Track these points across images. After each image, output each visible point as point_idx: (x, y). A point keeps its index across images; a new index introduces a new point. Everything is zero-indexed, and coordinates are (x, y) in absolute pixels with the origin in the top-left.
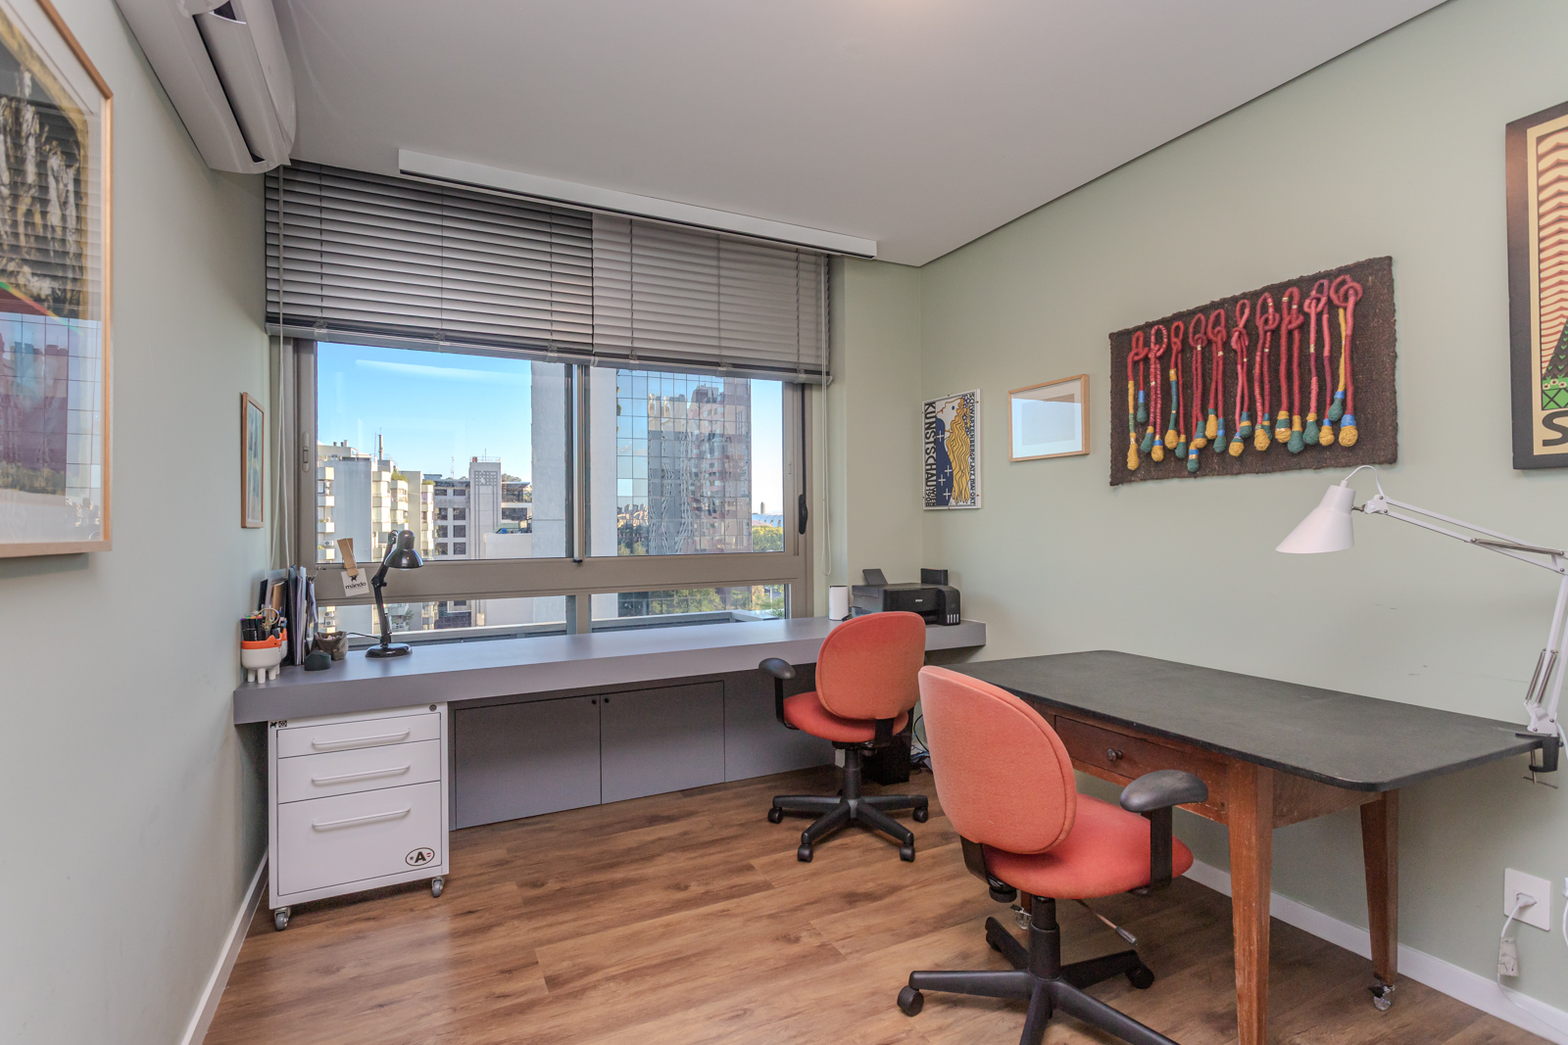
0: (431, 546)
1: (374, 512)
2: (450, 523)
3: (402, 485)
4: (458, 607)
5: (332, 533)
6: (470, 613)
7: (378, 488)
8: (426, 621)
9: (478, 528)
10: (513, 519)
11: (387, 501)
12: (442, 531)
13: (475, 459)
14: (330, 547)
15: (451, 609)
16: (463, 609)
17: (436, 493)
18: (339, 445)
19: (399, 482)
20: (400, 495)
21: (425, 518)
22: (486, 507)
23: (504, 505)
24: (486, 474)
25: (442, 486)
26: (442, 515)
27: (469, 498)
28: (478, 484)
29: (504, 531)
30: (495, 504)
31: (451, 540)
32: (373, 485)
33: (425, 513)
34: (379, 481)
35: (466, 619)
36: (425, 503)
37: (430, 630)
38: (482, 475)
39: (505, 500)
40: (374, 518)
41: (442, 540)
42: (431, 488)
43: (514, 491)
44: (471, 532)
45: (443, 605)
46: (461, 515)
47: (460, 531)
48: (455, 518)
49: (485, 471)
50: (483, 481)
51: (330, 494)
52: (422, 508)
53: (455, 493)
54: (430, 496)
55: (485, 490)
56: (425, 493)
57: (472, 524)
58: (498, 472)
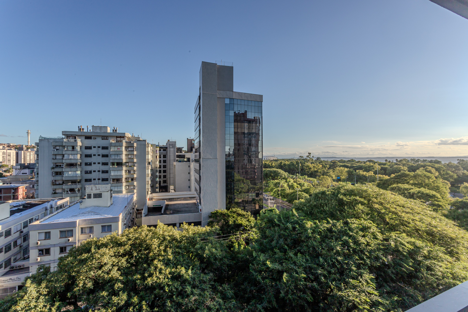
0: (158, 166)
1: (147, 156)
2: (163, 159)
5: (135, 162)
7: (148, 149)
9: (170, 160)
10: (179, 158)
12: (160, 162)
13: (169, 140)
14: (135, 166)
15: (163, 184)
16: (166, 184)
17: (160, 150)
21: (157, 158)
22: (172, 155)
23: (177, 154)
24: (172, 145)
25: (161, 148)
26: (160, 157)
27: (167, 152)
28: (170, 148)
29: (180, 161)
30: (174, 154)
34: (148, 147)
39: (177, 152)
41: (161, 164)
42: (158, 149)
43: (180, 150)
44: (168, 162)
45: (160, 184)
46: (165, 156)
47: (165, 161)
49: (172, 144)
50: (171, 147)
51: (135, 151)
52: (156, 155)
53: (164, 150)
54: (158, 151)
55: (172, 149)
56: (157, 150)
57: (168, 159)
58: (175, 144)
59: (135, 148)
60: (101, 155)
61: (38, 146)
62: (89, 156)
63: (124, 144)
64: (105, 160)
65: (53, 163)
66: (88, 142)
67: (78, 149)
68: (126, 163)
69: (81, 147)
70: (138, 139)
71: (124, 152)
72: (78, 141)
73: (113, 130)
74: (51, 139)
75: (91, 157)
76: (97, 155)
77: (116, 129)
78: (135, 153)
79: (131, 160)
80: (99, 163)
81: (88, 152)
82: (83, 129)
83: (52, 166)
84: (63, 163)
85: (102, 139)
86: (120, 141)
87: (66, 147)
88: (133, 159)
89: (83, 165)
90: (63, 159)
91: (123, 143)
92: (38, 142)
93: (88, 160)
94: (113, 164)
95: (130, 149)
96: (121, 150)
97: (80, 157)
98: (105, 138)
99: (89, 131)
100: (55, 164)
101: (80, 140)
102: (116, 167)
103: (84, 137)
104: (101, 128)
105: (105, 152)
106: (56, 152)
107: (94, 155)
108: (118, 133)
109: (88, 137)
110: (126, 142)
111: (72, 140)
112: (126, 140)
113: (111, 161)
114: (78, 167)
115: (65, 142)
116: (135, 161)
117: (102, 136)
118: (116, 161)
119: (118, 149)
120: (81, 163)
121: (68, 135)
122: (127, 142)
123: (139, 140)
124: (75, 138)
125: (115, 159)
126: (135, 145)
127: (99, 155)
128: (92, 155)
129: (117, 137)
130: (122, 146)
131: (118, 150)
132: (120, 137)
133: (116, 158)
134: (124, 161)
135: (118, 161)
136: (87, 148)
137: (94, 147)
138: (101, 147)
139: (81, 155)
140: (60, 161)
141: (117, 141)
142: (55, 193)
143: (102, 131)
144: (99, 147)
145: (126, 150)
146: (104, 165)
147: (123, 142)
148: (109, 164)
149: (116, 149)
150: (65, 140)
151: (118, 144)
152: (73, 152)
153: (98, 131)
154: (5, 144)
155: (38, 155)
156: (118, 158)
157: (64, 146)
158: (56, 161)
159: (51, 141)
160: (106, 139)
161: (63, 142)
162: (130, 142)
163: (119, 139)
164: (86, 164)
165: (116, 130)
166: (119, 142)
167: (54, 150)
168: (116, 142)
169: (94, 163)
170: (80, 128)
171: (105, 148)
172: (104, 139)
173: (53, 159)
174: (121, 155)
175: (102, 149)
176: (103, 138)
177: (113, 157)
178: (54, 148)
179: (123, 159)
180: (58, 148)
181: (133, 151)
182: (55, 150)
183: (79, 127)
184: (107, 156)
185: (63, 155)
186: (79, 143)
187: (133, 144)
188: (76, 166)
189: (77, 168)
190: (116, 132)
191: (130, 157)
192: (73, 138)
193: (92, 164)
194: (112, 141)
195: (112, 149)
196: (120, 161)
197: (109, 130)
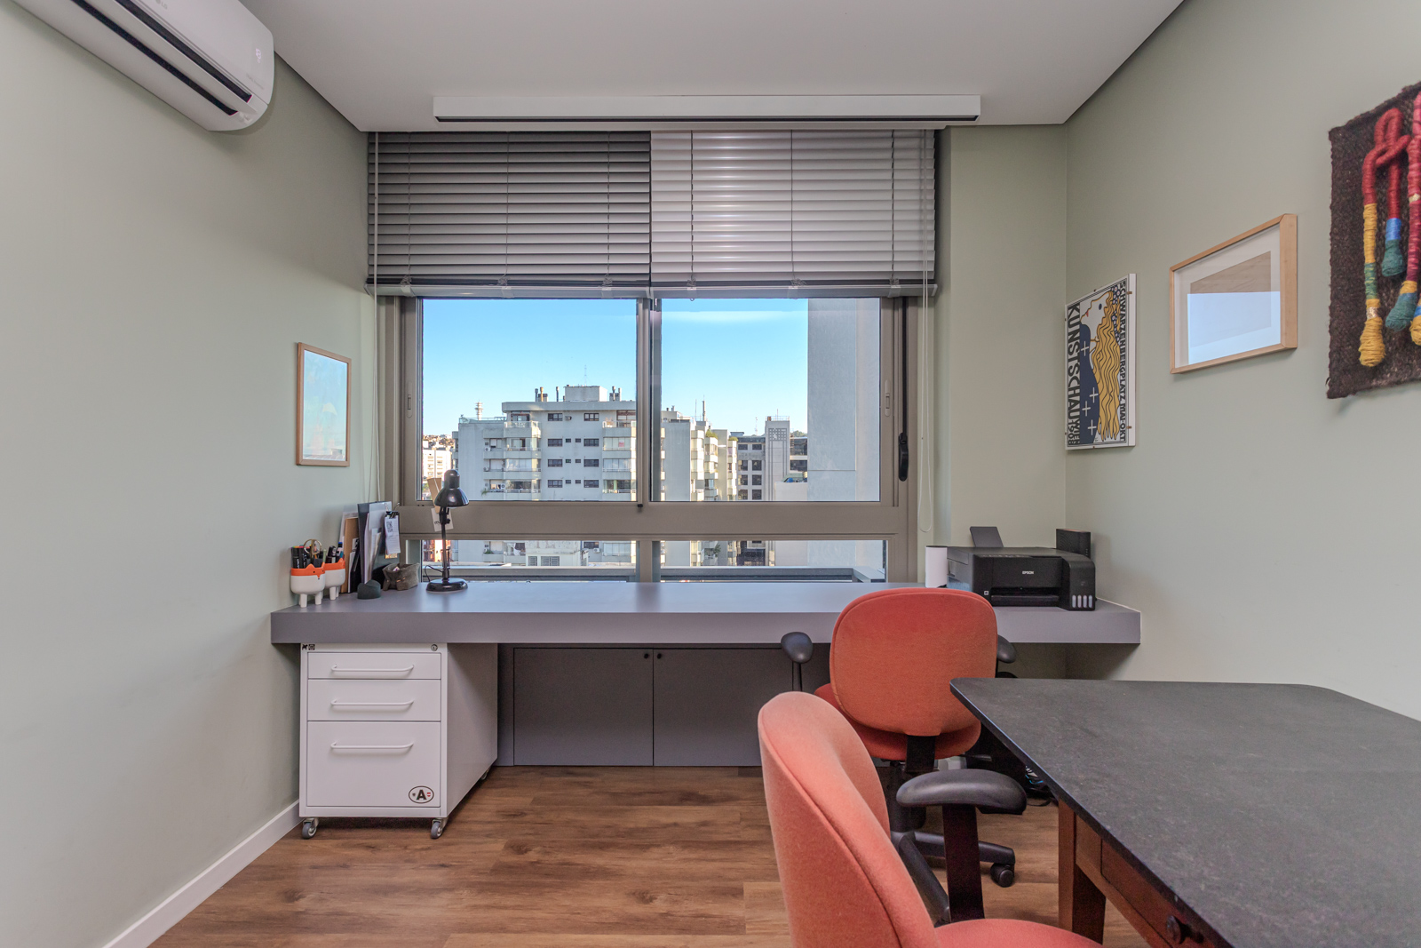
0: (735, 492)
1: (692, 463)
2: (750, 473)
3: (714, 441)
4: (756, 544)
5: (663, 481)
6: (764, 550)
7: (695, 444)
8: (730, 555)
9: (771, 477)
10: (799, 470)
11: (701, 454)
12: (744, 480)
13: (769, 418)
14: (662, 491)
15: (750, 546)
16: (759, 546)
17: (740, 447)
18: (670, 410)
19: (711, 439)
20: (712, 448)
21: (730, 468)
22: (778, 459)
23: (792, 458)
24: (779, 431)
25: (743, 442)
26: (744, 468)
27: (764, 452)
28: (772, 440)
29: (791, 481)
30: (785, 457)
31: (750, 487)
32: (692, 441)
33: (730, 464)
34: (695, 438)
35: (759, 556)
36: (731, 456)
37: (733, 565)
38: (775, 432)
39: (792, 453)
40: (692, 468)
41: (744, 487)
42: (735, 444)
43: (800, 446)
44: (765, 480)
45: (743, 544)
46: (757, 466)
47: (757, 480)
48: (753, 469)
49: (776, 428)
50: (775, 437)
51: (663, 449)
52: (728, 460)
53: (755, 447)
54: (734, 451)
55: (777, 445)
56: (730, 448)
57: (767, 474)
58: (787, 429)
60: (582, 462)
61: (457, 438)
62: (556, 463)
63: (636, 432)
64: (590, 473)
65: (485, 480)
66: (557, 429)
67: (533, 445)
69: (539, 441)
70: (673, 418)
71: (636, 454)
72: (533, 427)
73: (611, 395)
75: (561, 465)
76: (573, 461)
77: (616, 392)
78: (662, 455)
80: (578, 482)
81: (556, 452)
82: (545, 396)
83: (483, 487)
84: (504, 481)
85: (586, 420)
86: (627, 424)
87: (509, 441)
89: (545, 485)
90: (503, 470)
91: (632, 428)
92: (457, 430)
93: (556, 473)
94: (609, 484)
96: (626, 447)
97: (539, 466)
98: (592, 416)
99: (559, 400)
100: (486, 483)
101: (537, 423)
102: (616, 491)
103: (547, 416)
104: (584, 390)
105: (590, 453)
106: (490, 456)
107: (568, 461)
108: (623, 402)
109: (555, 417)
111: (521, 422)
113: (606, 476)
114: (533, 490)
115: (508, 429)
116: (661, 478)
117: (586, 412)
118: (616, 477)
119: (620, 444)
120: (539, 481)
121: (516, 412)
124: (528, 419)
125: (614, 471)
126: (662, 433)
127: (578, 461)
128: (564, 461)
129: (619, 413)
130: (630, 437)
131: (622, 448)
132: (627, 413)
133: (616, 468)
134: (635, 476)
135: (620, 477)
136: (554, 443)
137: (568, 441)
138: (582, 441)
139: (539, 460)
140: (497, 475)
141: (619, 424)
142: (489, 552)
143: (588, 399)
144: (578, 440)
146: (591, 486)
147: (632, 425)
148: (601, 484)
149: (615, 444)
150: (506, 424)
151: (620, 431)
152: (523, 454)
153: (578, 398)
154: (436, 437)
155: (457, 460)
156: (621, 468)
157: (506, 439)
158: (490, 476)
159: (481, 427)
160: (594, 419)
161: (502, 429)
163: (622, 418)
164: (552, 484)
165: (617, 395)
166: (625, 426)
167: (487, 449)
168: (615, 426)
169: (568, 482)
170: (539, 392)
171: (592, 442)
172: (589, 420)
173: (485, 470)
174: (626, 462)
175: (585, 445)
176: (587, 416)
177: (608, 466)
178: (486, 444)
179: (632, 470)
180: (494, 443)
182: (489, 449)
183: (536, 390)
184: (595, 463)
185: (504, 460)
186: (536, 431)
188: (530, 487)
189: (530, 492)
190: (618, 399)
192: (525, 418)
193: (564, 482)
194: (608, 423)
195: (607, 445)
196: (624, 477)
197: (604, 396)
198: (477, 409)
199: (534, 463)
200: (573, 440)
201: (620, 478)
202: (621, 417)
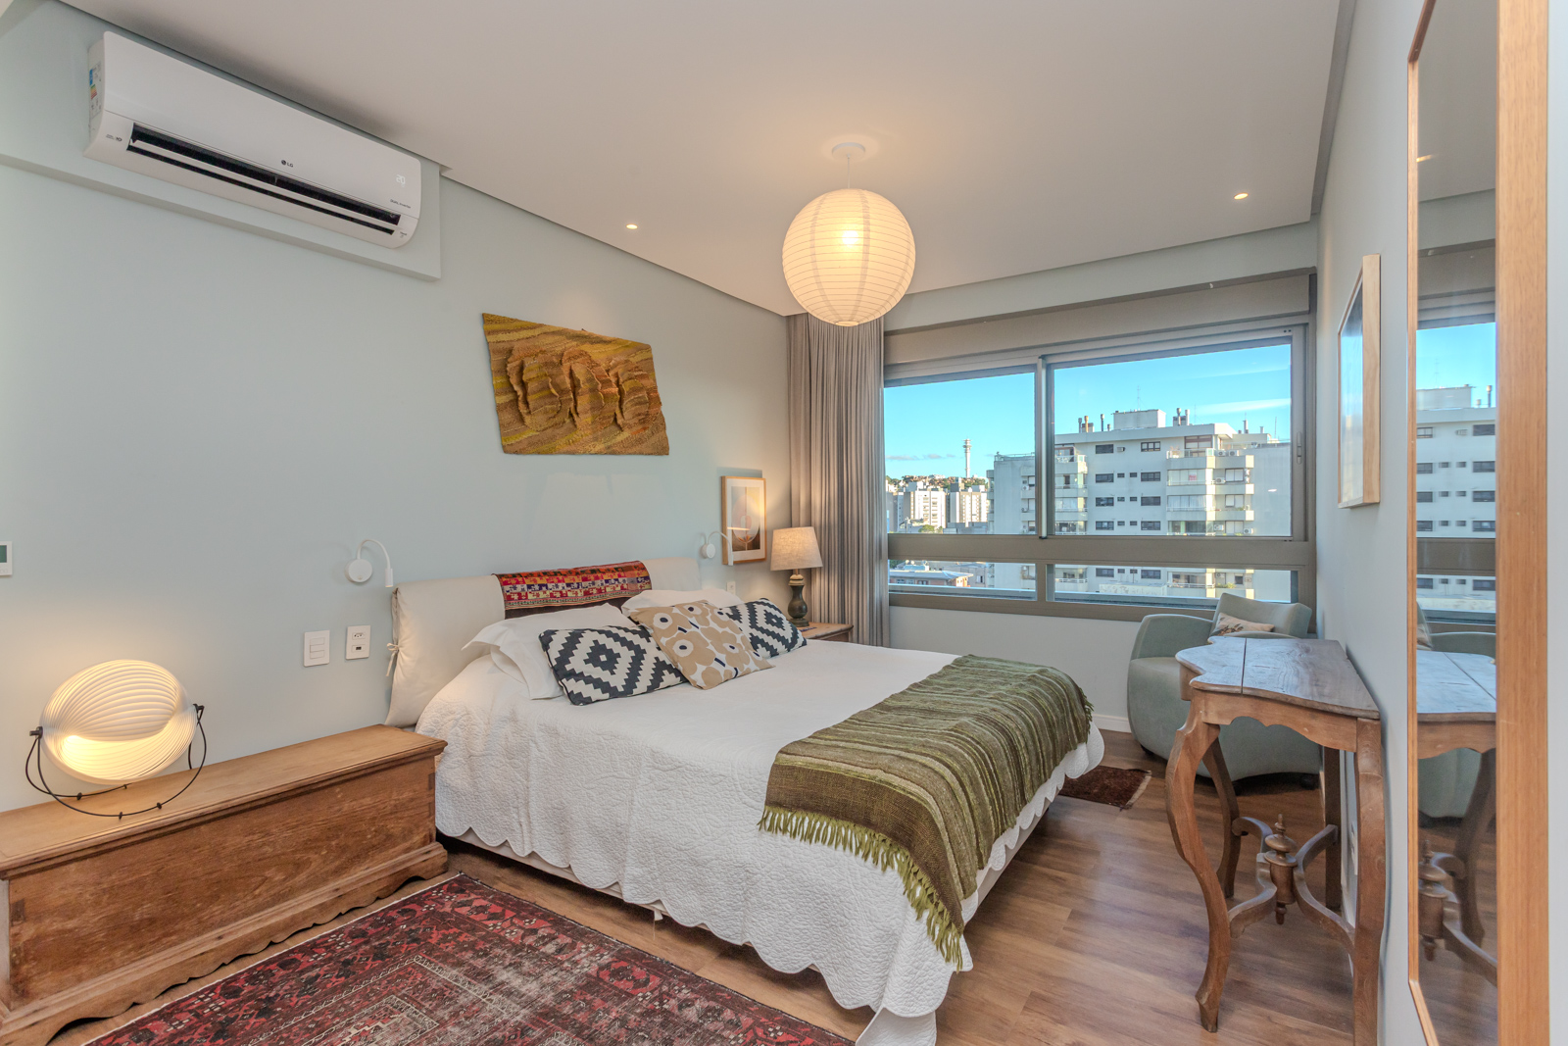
59: (1248, 472)
60: (1139, 499)
61: (992, 478)
62: (1108, 502)
63: (1211, 462)
64: (1149, 513)
65: (1023, 521)
66: (1107, 463)
67: (1080, 482)
68: (1215, 522)
69: (1086, 477)
70: (1261, 442)
71: (1211, 489)
72: (1079, 461)
73: (1175, 419)
74: (1018, 459)
75: (1112, 504)
76: (1127, 499)
77: (1182, 414)
78: (1250, 489)
79: (1233, 515)
80: (1133, 523)
81: (1105, 490)
82: (1091, 425)
85: (1142, 450)
86: (1197, 452)
88: (1241, 509)
89: (1092, 526)
91: (1206, 458)
92: (993, 468)
94: (1175, 526)
95: (1230, 477)
96: (1199, 481)
97: (1085, 506)
98: (1151, 446)
99: (1106, 430)
100: (1026, 524)
101: (1084, 456)
103: (1095, 448)
104: (1137, 415)
105: (1150, 489)
106: (1028, 494)
107: (1122, 499)
108: (1191, 425)
109: (1105, 449)
110: (1215, 455)
111: (1064, 458)
112: (1219, 446)
113: (1170, 517)
116: (1247, 519)
117: (1143, 442)
118: (1184, 517)
119: (1190, 477)
120: (1086, 522)
121: (1058, 445)
122: (1221, 453)
123: (1265, 445)
124: (1072, 453)
125: (1181, 510)
126: (1250, 461)
127: (1133, 499)
128: (1116, 500)
129: (1187, 440)
130: (1204, 468)
131: (1190, 482)
132: (1198, 439)
133: (1185, 506)
134: (1211, 517)
136: (1104, 478)
137: (1121, 475)
138: (1139, 475)
139: (1085, 498)
141: (1186, 454)
143: (1143, 426)
144: (1133, 475)
145: (1217, 482)
146: (1149, 528)
147: (1208, 454)
148: (1164, 526)
149: (1184, 478)
151: (1189, 463)
152: (1066, 493)
153: (1131, 426)
155: (992, 501)
156: (1192, 507)
158: (1027, 516)
159: (1018, 464)
160: (1154, 449)
162: (1232, 453)
163: (1192, 446)
164: (1100, 526)
165: (1184, 419)
166: (1195, 455)
167: (1024, 488)
168: (1183, 455)
169: (1121, 523)
170: (1083, 422)
171: (1151, 476)
172: (1148, 449)
173: (1022, 510)
174: (1199, 498)
175: (1142, 480)
176: (1145, 446)
177: (1175, 504)
178: (1024, 482)
179: (1207, 509)
180: (1032, 481)
181: (1243, 482)
182: (1028, 487)
183: (1080, 420)
184: (1155, 501)
186: (1082, 467)
187: (1243, 458)
188: (1074, 529)
190: (1186, 423)
191: (1230, 502)
192: (1069, 451)
193: (1116, 524)
194: (1173, 453)
195: (1173, 480)
196: (1198, 518)
197: (1164, 421)
198: (965, 447)
199: (1081, 502)
200: (1127, 475)
201: (1190, 519)
202: (1189, 445)
